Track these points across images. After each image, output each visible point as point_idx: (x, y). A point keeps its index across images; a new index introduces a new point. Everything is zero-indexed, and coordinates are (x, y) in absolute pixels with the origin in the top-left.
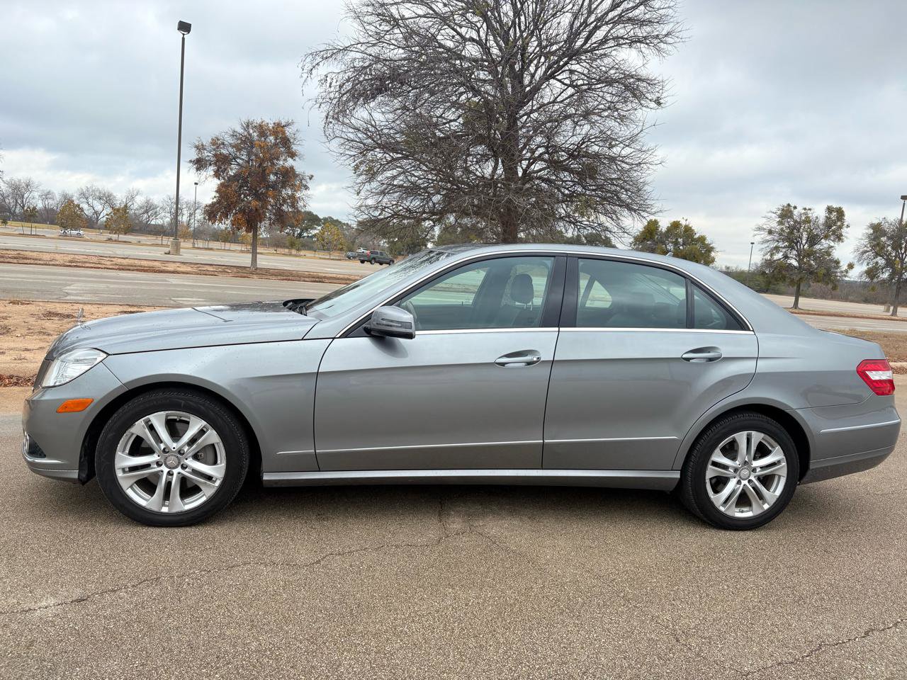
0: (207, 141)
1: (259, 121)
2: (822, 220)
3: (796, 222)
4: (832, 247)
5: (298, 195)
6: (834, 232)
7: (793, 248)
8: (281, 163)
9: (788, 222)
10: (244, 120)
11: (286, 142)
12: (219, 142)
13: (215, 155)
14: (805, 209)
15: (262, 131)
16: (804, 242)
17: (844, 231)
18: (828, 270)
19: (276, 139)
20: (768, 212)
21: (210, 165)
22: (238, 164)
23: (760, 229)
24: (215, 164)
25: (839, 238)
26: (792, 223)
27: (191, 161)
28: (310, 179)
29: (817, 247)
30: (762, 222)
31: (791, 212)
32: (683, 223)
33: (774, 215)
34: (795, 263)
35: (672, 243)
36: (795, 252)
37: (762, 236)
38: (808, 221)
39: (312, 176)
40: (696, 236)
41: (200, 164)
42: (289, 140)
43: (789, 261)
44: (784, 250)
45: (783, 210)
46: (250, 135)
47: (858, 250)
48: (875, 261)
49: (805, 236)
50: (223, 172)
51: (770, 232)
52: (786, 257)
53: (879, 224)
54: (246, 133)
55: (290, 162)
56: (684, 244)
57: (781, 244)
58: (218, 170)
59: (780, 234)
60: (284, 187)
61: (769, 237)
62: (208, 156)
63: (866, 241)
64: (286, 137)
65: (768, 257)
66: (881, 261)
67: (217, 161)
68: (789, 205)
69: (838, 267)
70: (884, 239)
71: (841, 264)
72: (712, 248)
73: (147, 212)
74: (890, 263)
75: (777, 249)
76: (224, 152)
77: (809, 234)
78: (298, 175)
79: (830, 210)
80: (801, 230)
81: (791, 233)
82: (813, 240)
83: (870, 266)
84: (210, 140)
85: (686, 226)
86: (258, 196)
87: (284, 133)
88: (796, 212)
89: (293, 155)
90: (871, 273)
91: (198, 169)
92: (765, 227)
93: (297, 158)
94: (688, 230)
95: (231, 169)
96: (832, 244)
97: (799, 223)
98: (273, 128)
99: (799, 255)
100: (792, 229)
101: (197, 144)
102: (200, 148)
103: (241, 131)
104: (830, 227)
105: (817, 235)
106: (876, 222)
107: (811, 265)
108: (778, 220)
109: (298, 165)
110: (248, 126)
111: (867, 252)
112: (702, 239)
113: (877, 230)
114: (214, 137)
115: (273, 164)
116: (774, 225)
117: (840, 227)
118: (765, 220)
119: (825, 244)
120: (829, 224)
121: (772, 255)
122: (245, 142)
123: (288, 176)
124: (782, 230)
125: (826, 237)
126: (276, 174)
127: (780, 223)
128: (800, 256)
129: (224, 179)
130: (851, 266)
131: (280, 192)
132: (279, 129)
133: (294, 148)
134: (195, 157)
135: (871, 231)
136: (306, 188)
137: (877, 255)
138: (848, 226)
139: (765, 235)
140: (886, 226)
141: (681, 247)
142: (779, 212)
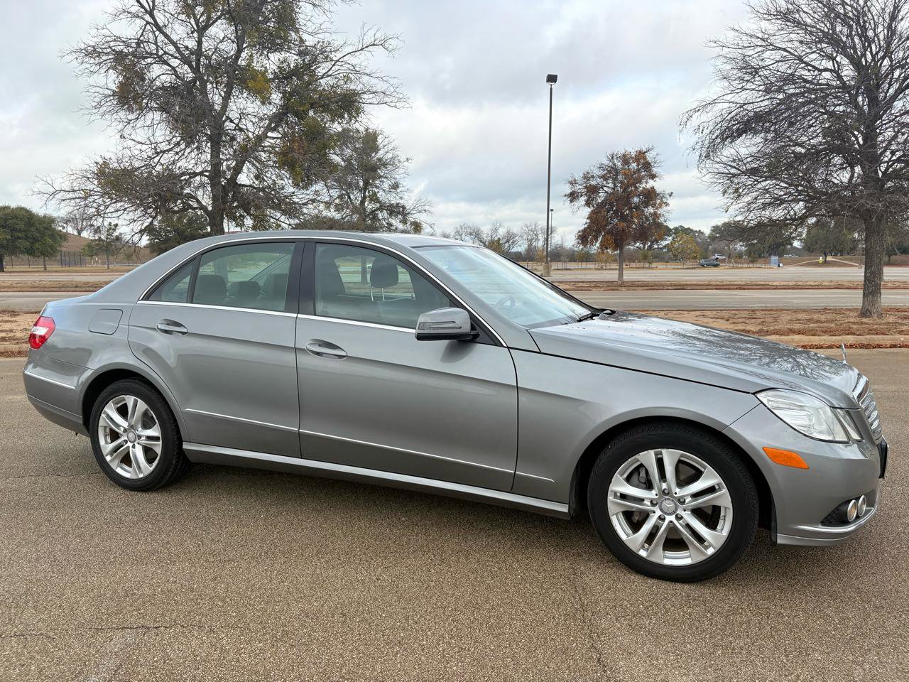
0: (579, 176)
1: (622, 152)
5: (659, 211)
8: (644, 185)
10: (609, 152)
11: (647, 166)
12: (590, 176)
13: (586, 187)
15: (626, 159)
19: (638, 165)
21: (582, 196)
22: (606, 192)
24: (586, 194)
27: (565, 195)
28: (670, 196)
39: (672, 193)
41: (573, 196)
42: (649, 164)
46: (615, 165)
50: (593, 200)
54: (611, 164)
55: (651, 183)
58: (588, 200)
60: (647, 206)
62: (580, 189)
64: (647, 162)
67: (588, 192)
73: (508, 241)
76: (593, 183)
78: (658, 194)
84: (582, 175)
86: (623, 218)
87: (645, 158)
89: (653, 177)
91: (571, 201)
93: (658, 179)
95: (600, 197)
98: (636, 155)
101: (570, 179)
102: (573, 183)
103: (606, 162)
109: (658, 185)
110: (612, 158)
114: (585, 171)
115: (636, 187)
122: (611, 172)
123: (651, 196)
126: (639, 196)
129: (593, 206)
131: (643, 211)
132: (641, 156)
133: (655, 170)
134: (568, 191)
136: (667, 204)
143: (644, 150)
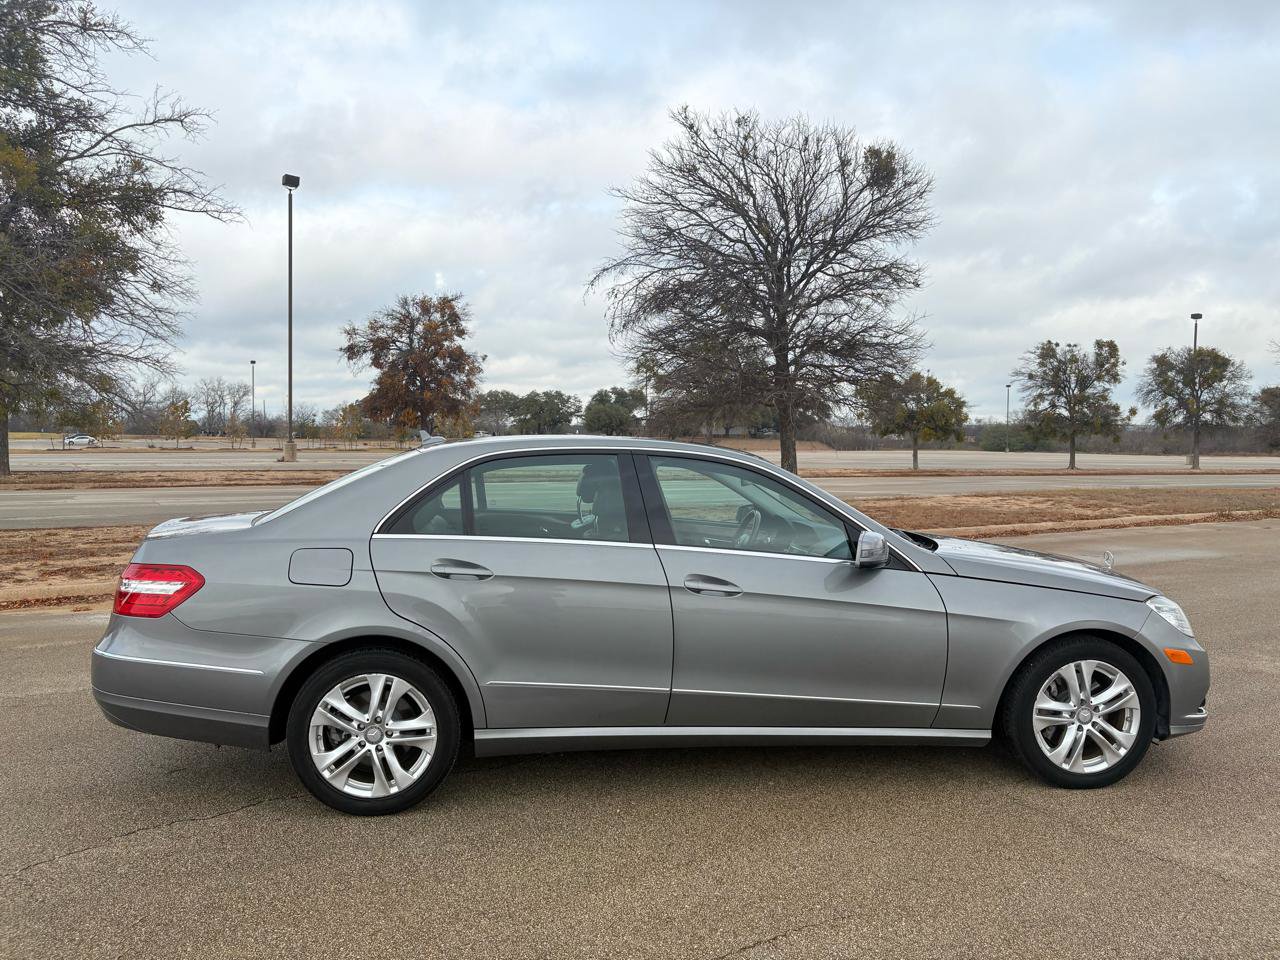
0: (359, 325)
1: (420, 297)
2: (1091, 358)
3: (1060, 361)
4: (1107, 390)
5: (471, 379)
6: (1108, 371)
7: (1060, 395)
8: (449, 343)
9: (1051, 363)
10: (401, 296)
11: (455, 318)
12: (377, 325)
13: (371, 340)
14: (1069, 345)
15: (425, 307)
16: (1073, 386)
17: (1120, 369)
18: (1106, 417)
19: (443, 316)
20: (1025, 353)
21: (365, 351)
22: (399, 349)
23: (1017, 373)
24: (372, 350)
25: (1115, 378)
26: (1056, 363)
27: (341, 349)
28: (484, 359)
29: (1090, 391)
30: (1019, 365)
31: (1053, 350)
32: (925, 374)
33: (1033, 356)
34: (1066, 413)
35: (913, 399)
36: (1063, 399)
37: (1022, 382)
38: (1074, 360)
39: (485, 356)
40: (942, 390)
41: (352, 351)
42: (458, 316)
43: (1058, 411)
44: (1050, 398)
45: (1043, 348)
46: (410, 313)
47: (1141, 390)
48: (1164, 401)
49: (1073, 378)
50: (383, 358)
51: (1031, 377)
52: (1053, 406)
53: (1164, 356)
54: (403, 312)
56: (929, 400)
57: (1045, 391)
58: (376, 357)
59: (1043, 379)
60: (454, 369)
61: (1030, 383)
62: (362, 342)
63: (1150, 378)
64: (454, 313)
65: (1032, 407)
66: (1172, 402)
67: (374, 347)
68: (1049, 342)
69: (1118, 414)
70: (1171, 374)
71: (1121, 410)
72: (964, 402)
74: (1182, 404)
75: (1041, 397)
76: (382, 335)
77: (1077, 377)
78: (469, 357)
79: (1099, 344)
80: (1068, 372)
81: (1056, 375)
82: (1084, 382)
83: (1159, 408)
84: (365, 324)
85: (929, 379)
86: (424, 385)
87: (452, 308)
88: (1058, 350)
89: (461, 333)
90: (1161, 417)
91: (349, 358)
92: (1023, 370)
93: (466, 336)
94: (932, 382)
95: (391, 355)
96: (1107, 386)
97: (1064, 363)
98: (438, 303)
99: (1068, 402)
100: (1057, 370)
101: (348, 328)
102: (351, 333)
103: (399, 309)
104: (1103, 366)
105: (1088, 377)
106: (1159, 353)
107: (1085, 413)
108: (1038, 361)
109: (465, 344)
110: (406, 303)
111: (1153, 391)
112: (950, 393)
113: (1162, 363)
114: (371, 319)
115: (439, 345)
116: (1034, 367)
117: (1115, 365)
118: (1022, 362)
119: (1098, 386)
120: (1100, 362)
121: (1035, 405)
122: (406, 323)
123: (459, 359)
124: (1044, 372)
125: (1099, 378)
126: (443, 357)
127: (1042, 365)
128: (1069, 404)
129: (384, 367)
130: (1133, 412)
131: (451, 377)
132: (446, 304)
133: (464, 325)
134: (346, 344)
135: (1155, 366)
136: (480, 370)
137: (1166, 394)
138: (1124, 363)
139: (1024, 380)
140: (1172, 358)
141: (925, 405)
142: (1039, 351)
143: (450, 298)
